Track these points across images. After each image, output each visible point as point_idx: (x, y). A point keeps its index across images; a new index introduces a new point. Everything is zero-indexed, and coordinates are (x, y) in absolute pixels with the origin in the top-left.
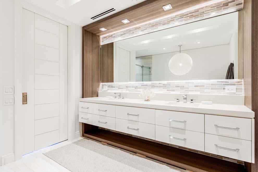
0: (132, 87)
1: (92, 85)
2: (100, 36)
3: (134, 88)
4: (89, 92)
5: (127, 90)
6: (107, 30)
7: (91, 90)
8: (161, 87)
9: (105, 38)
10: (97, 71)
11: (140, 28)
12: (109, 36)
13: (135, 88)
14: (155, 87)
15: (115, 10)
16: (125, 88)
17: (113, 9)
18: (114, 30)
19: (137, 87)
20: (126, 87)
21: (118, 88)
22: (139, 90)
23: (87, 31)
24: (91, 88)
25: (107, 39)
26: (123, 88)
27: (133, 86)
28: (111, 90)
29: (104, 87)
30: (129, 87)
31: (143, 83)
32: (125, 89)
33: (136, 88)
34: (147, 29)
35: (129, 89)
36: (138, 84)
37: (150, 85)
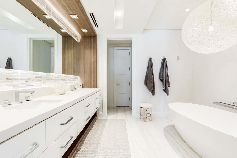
0: (21, 79)
3: (24, 82)
8: (53, 79)
14: (49, 79)
20: (7, 79)
22: (31, 83)
30: (15, 79)
31: (38, 74)
33: (28, 80)
35: (14, 82)
37: (45, 77)
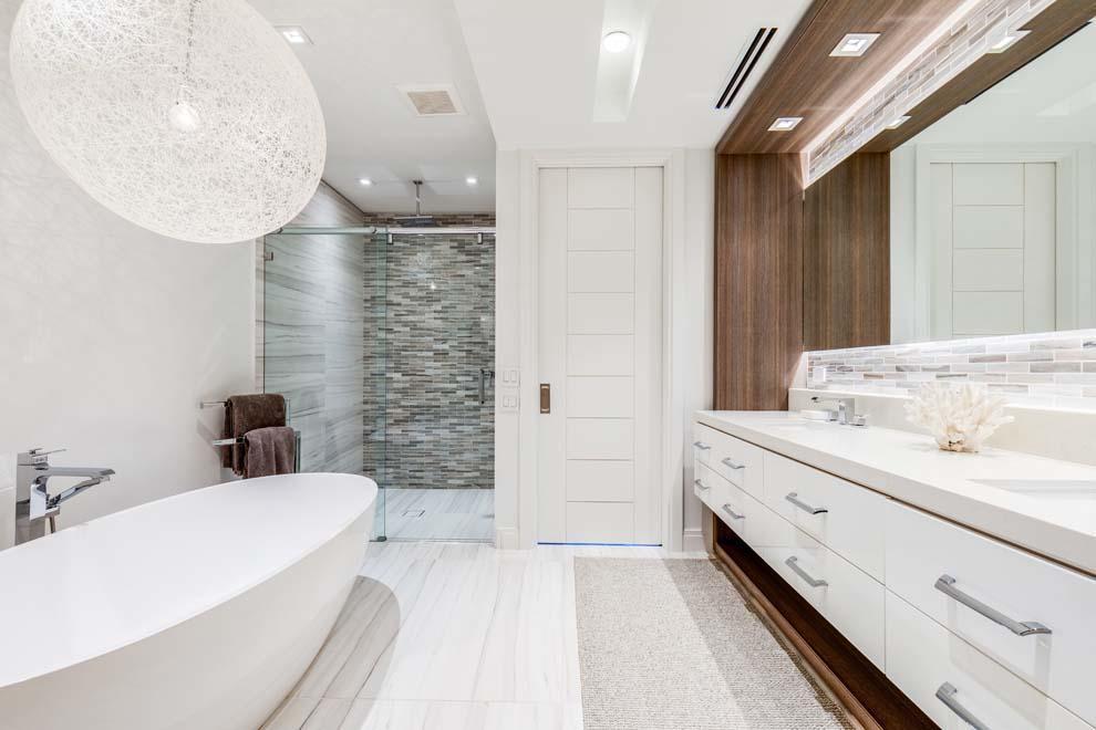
0: (924, 369)
1: (756, 363)
2: (798, 154)
3: (931, 377)
4: (739, 387)
5: (898, 385)
6: (801, 119)
7: (748, 381)
9: (818, 152)
10: (782, 302)
11: (965, 28)
12: (833, 141)
13: (938, 377)
14: (1055, 368)
15: (774, 31)
16: (889, 376)
17: (762, 31)
18: (839, 105)
19: (946, 368)
21: (865, 375)
23: (734, 156)
24: (749, 374)
25: (826, 153)
26: (881, 377)
27: (927, 365)
28: (840, 382)
29: (816, 368)
30: (911, 370)
31: (981, 348)
32: (894, 381)
34: (1003, 16)
35: (910, 378)
36: (950, 354)
37: (1021, 358)
